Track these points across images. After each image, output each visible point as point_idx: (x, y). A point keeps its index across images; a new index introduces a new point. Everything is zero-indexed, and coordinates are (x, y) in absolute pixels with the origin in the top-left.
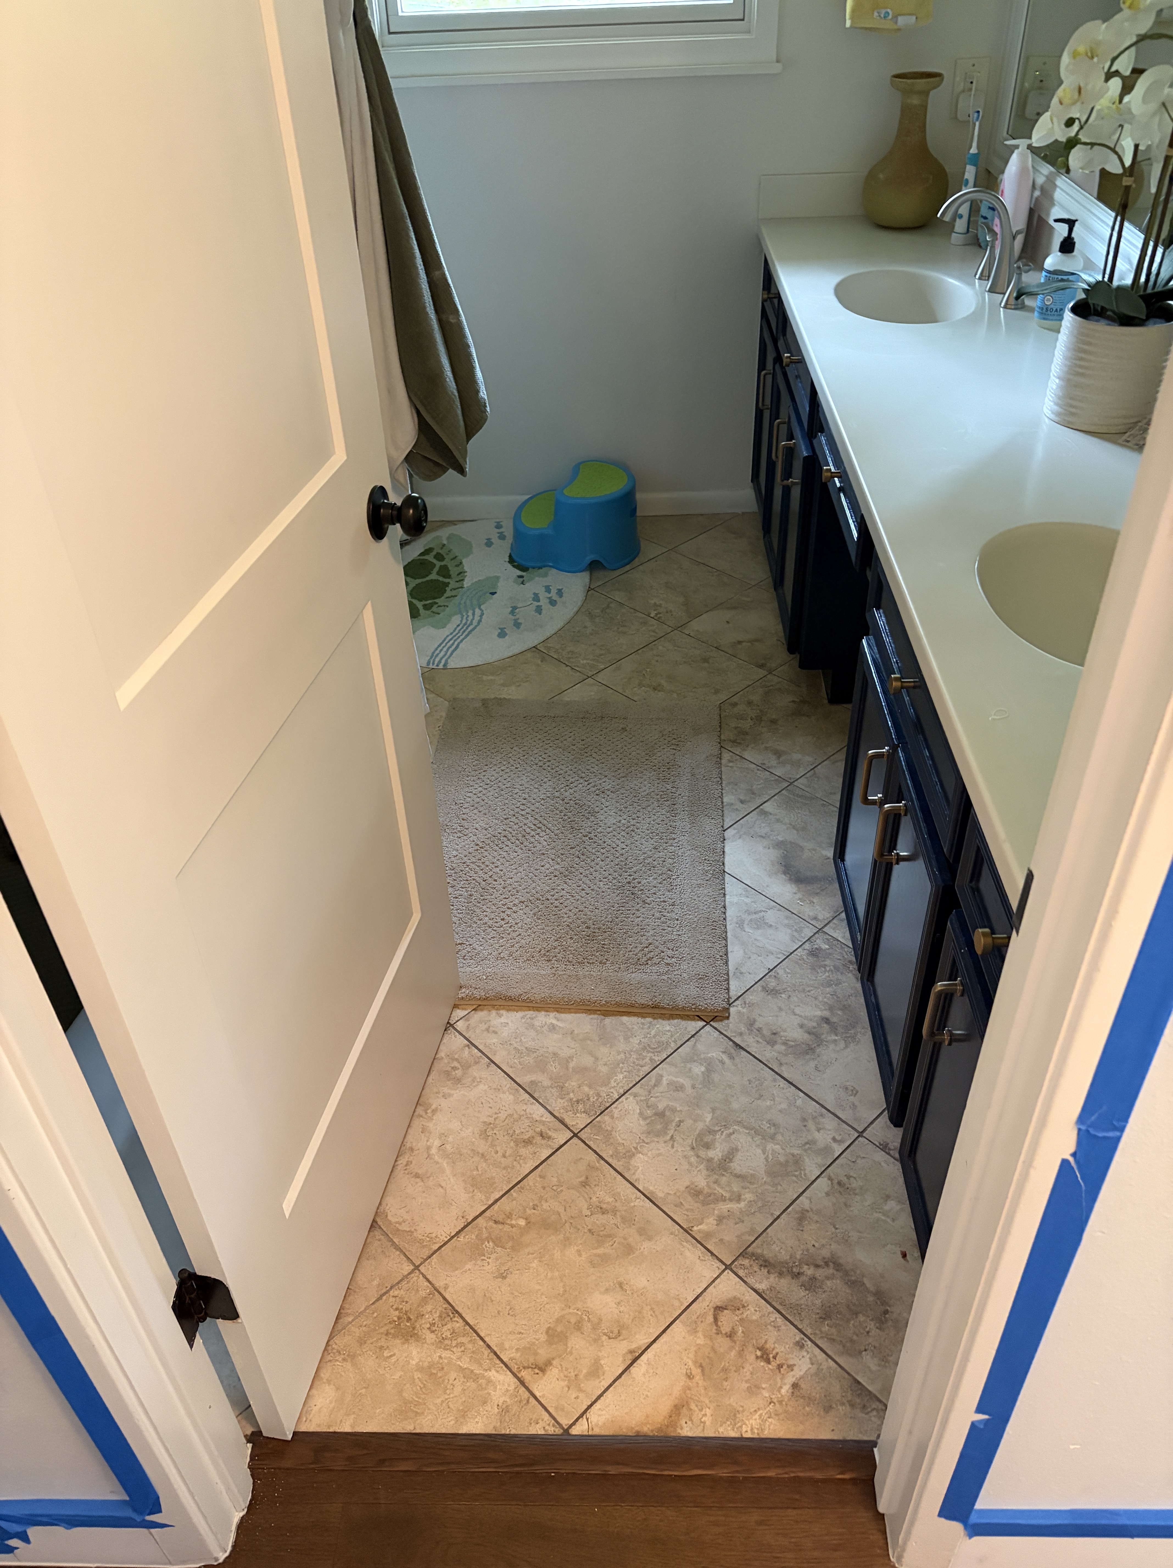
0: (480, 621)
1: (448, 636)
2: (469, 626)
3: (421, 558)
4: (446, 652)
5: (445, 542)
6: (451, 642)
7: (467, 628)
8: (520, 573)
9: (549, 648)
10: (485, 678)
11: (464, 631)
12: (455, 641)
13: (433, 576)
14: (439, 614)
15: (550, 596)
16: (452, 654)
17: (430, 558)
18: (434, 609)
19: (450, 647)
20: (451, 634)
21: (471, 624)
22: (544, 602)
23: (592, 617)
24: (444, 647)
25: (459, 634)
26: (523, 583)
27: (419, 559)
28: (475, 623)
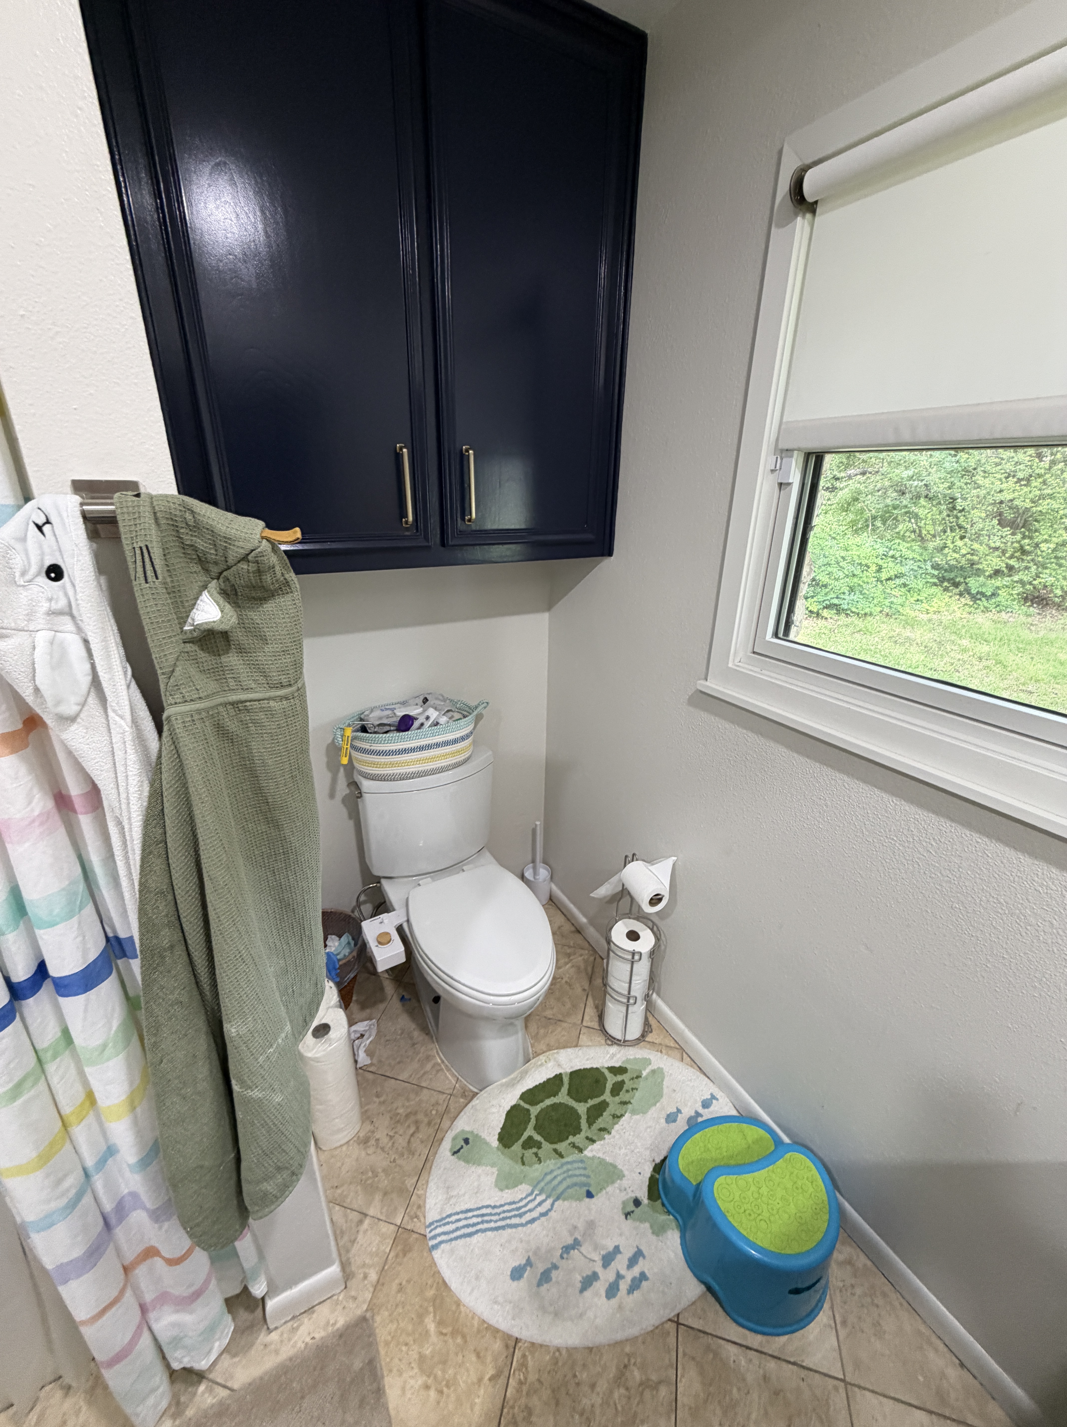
0: (532, 1221)
1: (487, 1207)
2: (515, 1216)
3: (607, 1073)
4: (457, 1229)
5: (644, 1074)
6: (479, 1220)
7: (510, 1218)
8: (643, 1194)
9: (523, 1365)
10: (429, 1319)
11: (504, 1219)
12: (482, 1222)
13: (582, 1108)
14: (523, 1164)
15: (623, 1272)
16: (456, 1238)
17: (611, 1080)
18: (529, 1153)
19: (468, 1226)
20: (495, 1207)
21: (520, 1216)
22: (607, 1276)
23: (620, 1378)
24: (466, 1218)
25: (494, 1218)
26: (627, 1215)
27: (603, 1073)
28: (528, 1217)
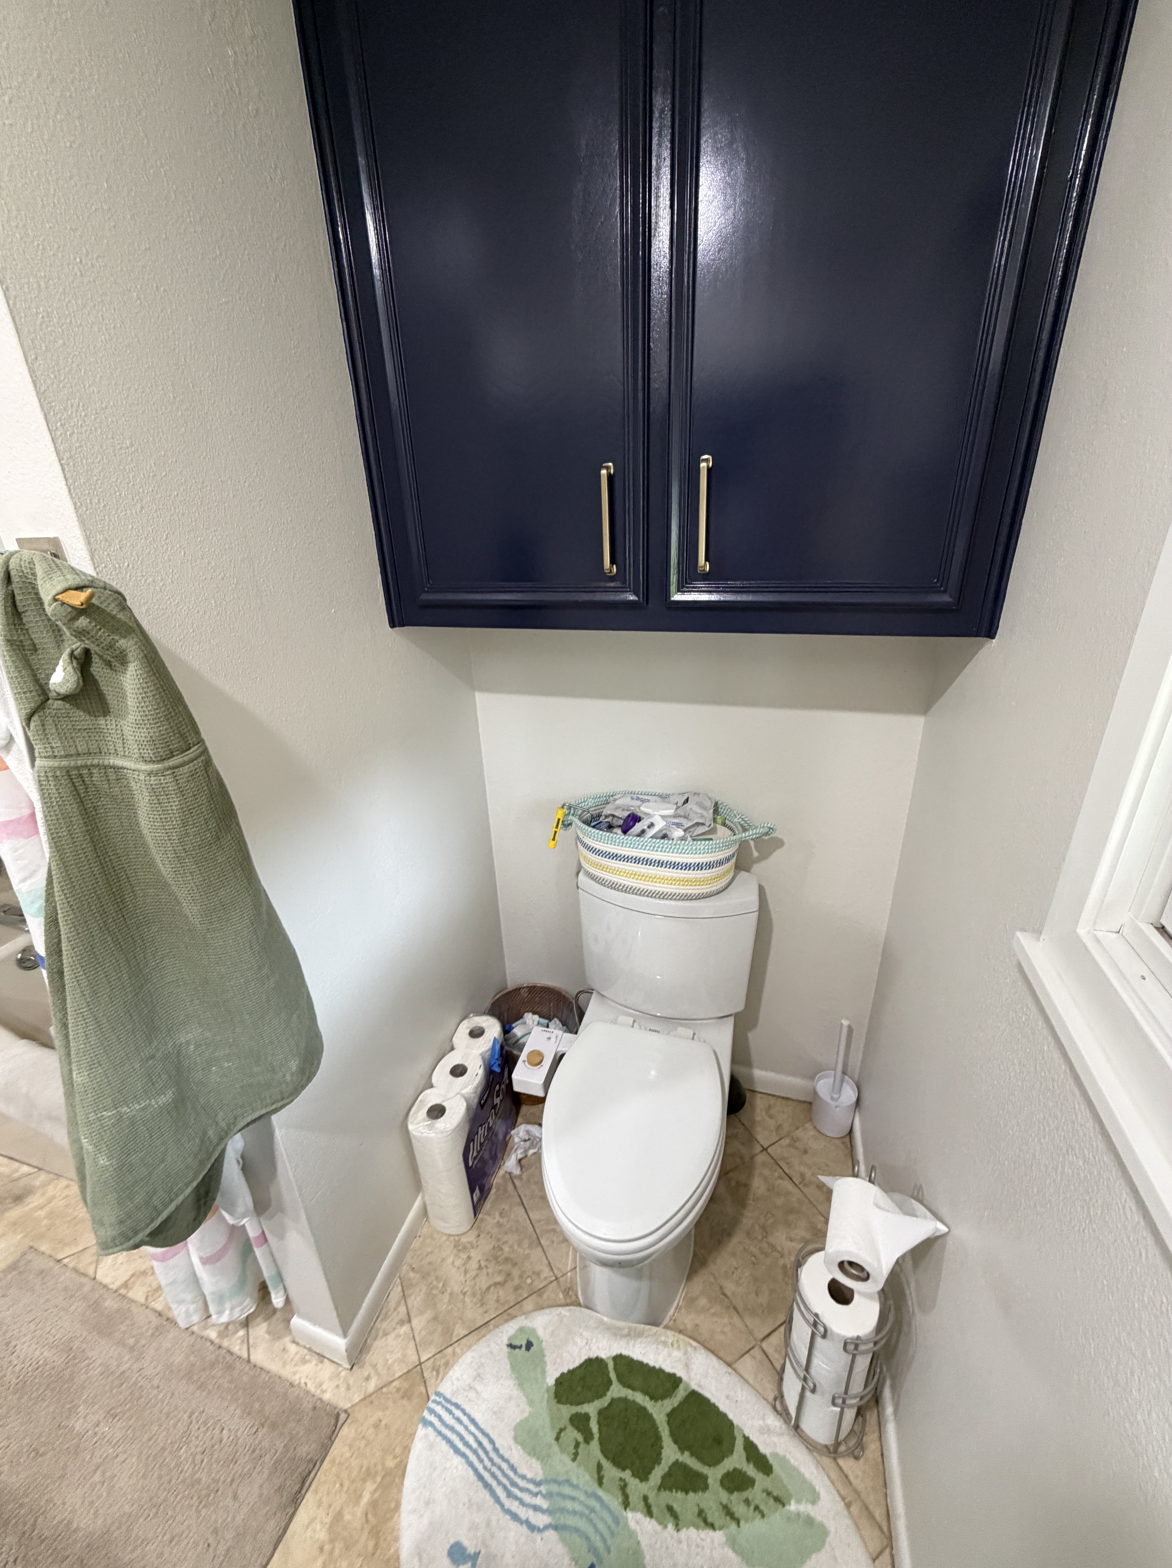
2: (505, 1488)
3: (739, 1444)
4: (452, 1429)
5: (793, 1507)
6: (475, 1445)
10: (370, 1486)
11: (493, 1475)
13: (670, 1453)
17: (737, 1460)
18: (573, 1434)
21: (510, 1495)
25: (486, 1461)
